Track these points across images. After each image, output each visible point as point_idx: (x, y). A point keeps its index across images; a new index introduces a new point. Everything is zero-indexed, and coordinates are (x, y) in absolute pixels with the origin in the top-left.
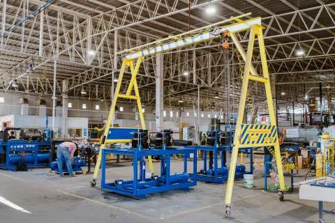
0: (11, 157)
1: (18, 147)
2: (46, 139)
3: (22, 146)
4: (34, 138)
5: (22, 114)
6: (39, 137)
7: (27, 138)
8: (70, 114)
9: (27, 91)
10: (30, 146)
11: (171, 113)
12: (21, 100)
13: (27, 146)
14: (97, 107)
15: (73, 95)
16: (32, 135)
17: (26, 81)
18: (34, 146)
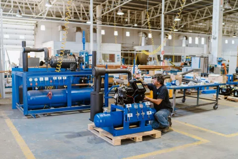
0: (32, 95)
1: (41, 79)
2: (84, 67)
3: (47, 79)
4: (65, 66)
5: (61, 40)
6: (73, 63)
7: (54, 66)
8: (105, 40)
9: (63, 18)
10: (60, 78)
11: (197, 39)
12: (60, 27)
13: (55, 78)
14: (128, 34)
15: (106, 21)
16: (62, 59)
17: (62, 9)
18: (65, 78)
